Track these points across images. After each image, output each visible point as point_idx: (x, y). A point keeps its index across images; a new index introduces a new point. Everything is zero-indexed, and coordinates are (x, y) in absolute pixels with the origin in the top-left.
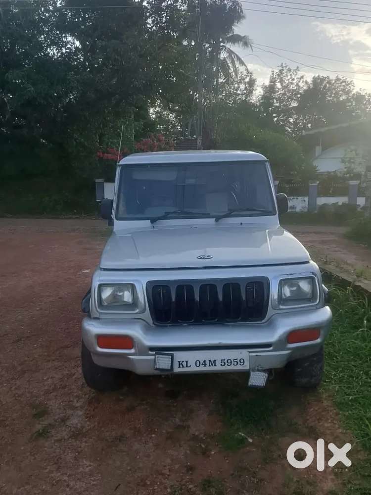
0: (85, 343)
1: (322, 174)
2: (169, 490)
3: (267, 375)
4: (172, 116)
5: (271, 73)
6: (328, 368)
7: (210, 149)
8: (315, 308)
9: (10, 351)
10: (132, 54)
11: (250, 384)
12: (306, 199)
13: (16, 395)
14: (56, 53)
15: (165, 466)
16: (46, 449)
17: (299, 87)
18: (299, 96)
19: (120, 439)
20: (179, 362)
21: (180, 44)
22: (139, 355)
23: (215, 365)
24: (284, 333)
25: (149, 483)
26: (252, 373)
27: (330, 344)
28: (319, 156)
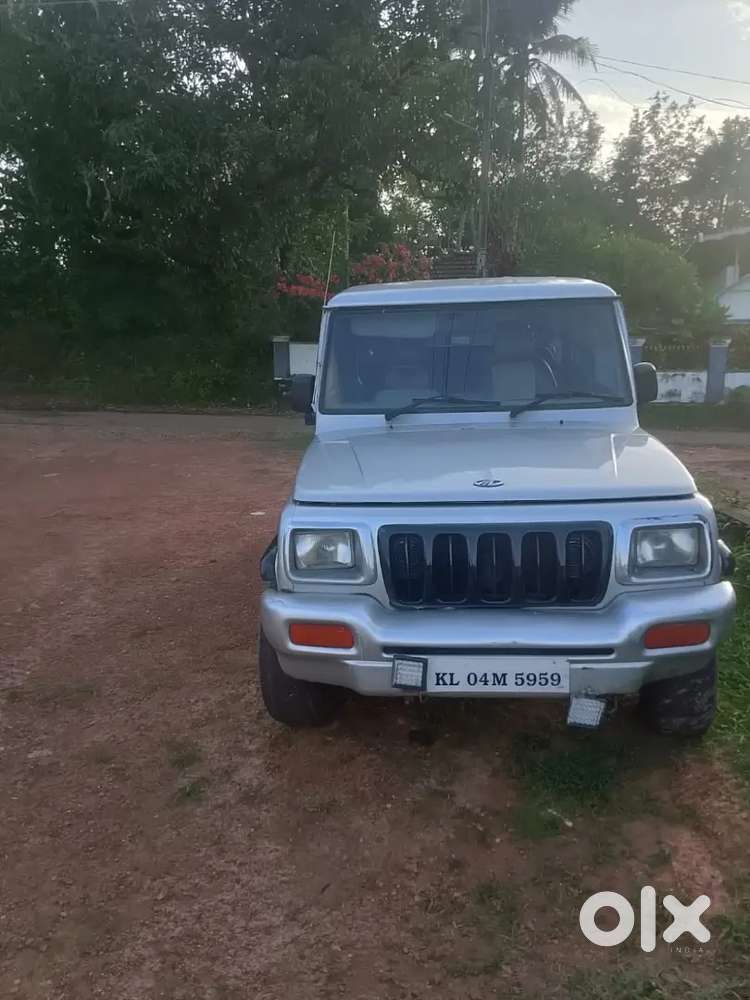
0: (267, 635)
1: (738, 323)
2: (417, 899)
3: (602, 705)
4: (425, 207)
5: (633, 114)
6: (726, 704)
7: (501, 275)
8: (701, 583)
9: (127, 653)
10: (348, 83)
11: (570, 720)
12: (703, 376)
13: (142, 728)
14: (199, 86)
15: (411, 858)
16: (197, 819)
17: (694, 140)
18: (693, 160)
19: (329, 808)
20: (438, 675)
21: (445, 58)
22: (364, 660)
23: (505, 684)
24: (640, 628)
25: (381, 884)
26: (574, 701)
27: (734, 659)
28: (734, 285)
